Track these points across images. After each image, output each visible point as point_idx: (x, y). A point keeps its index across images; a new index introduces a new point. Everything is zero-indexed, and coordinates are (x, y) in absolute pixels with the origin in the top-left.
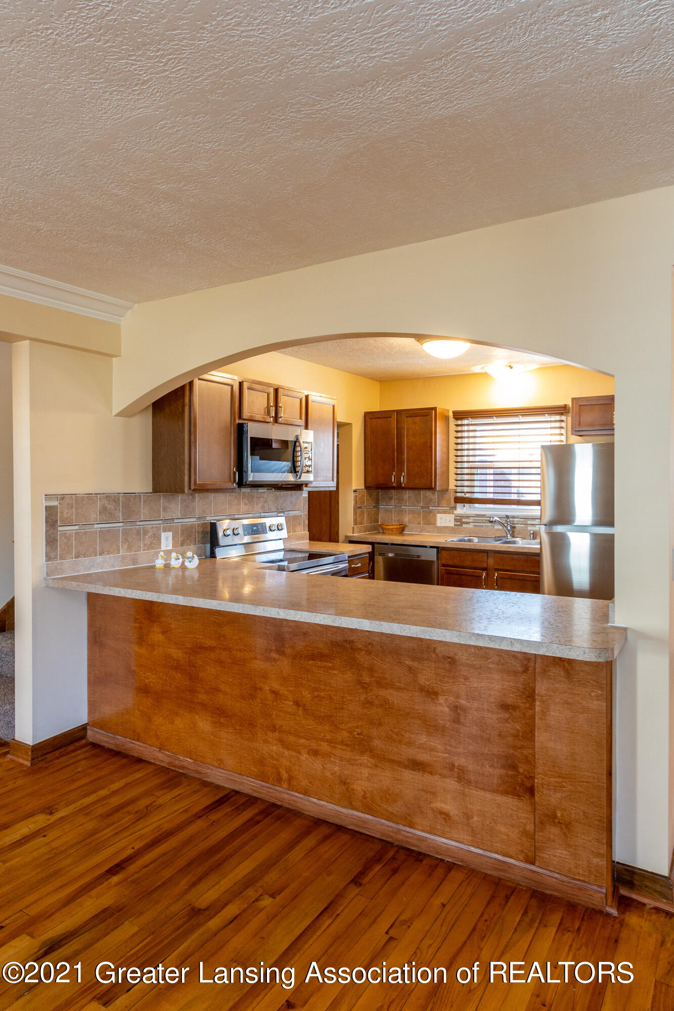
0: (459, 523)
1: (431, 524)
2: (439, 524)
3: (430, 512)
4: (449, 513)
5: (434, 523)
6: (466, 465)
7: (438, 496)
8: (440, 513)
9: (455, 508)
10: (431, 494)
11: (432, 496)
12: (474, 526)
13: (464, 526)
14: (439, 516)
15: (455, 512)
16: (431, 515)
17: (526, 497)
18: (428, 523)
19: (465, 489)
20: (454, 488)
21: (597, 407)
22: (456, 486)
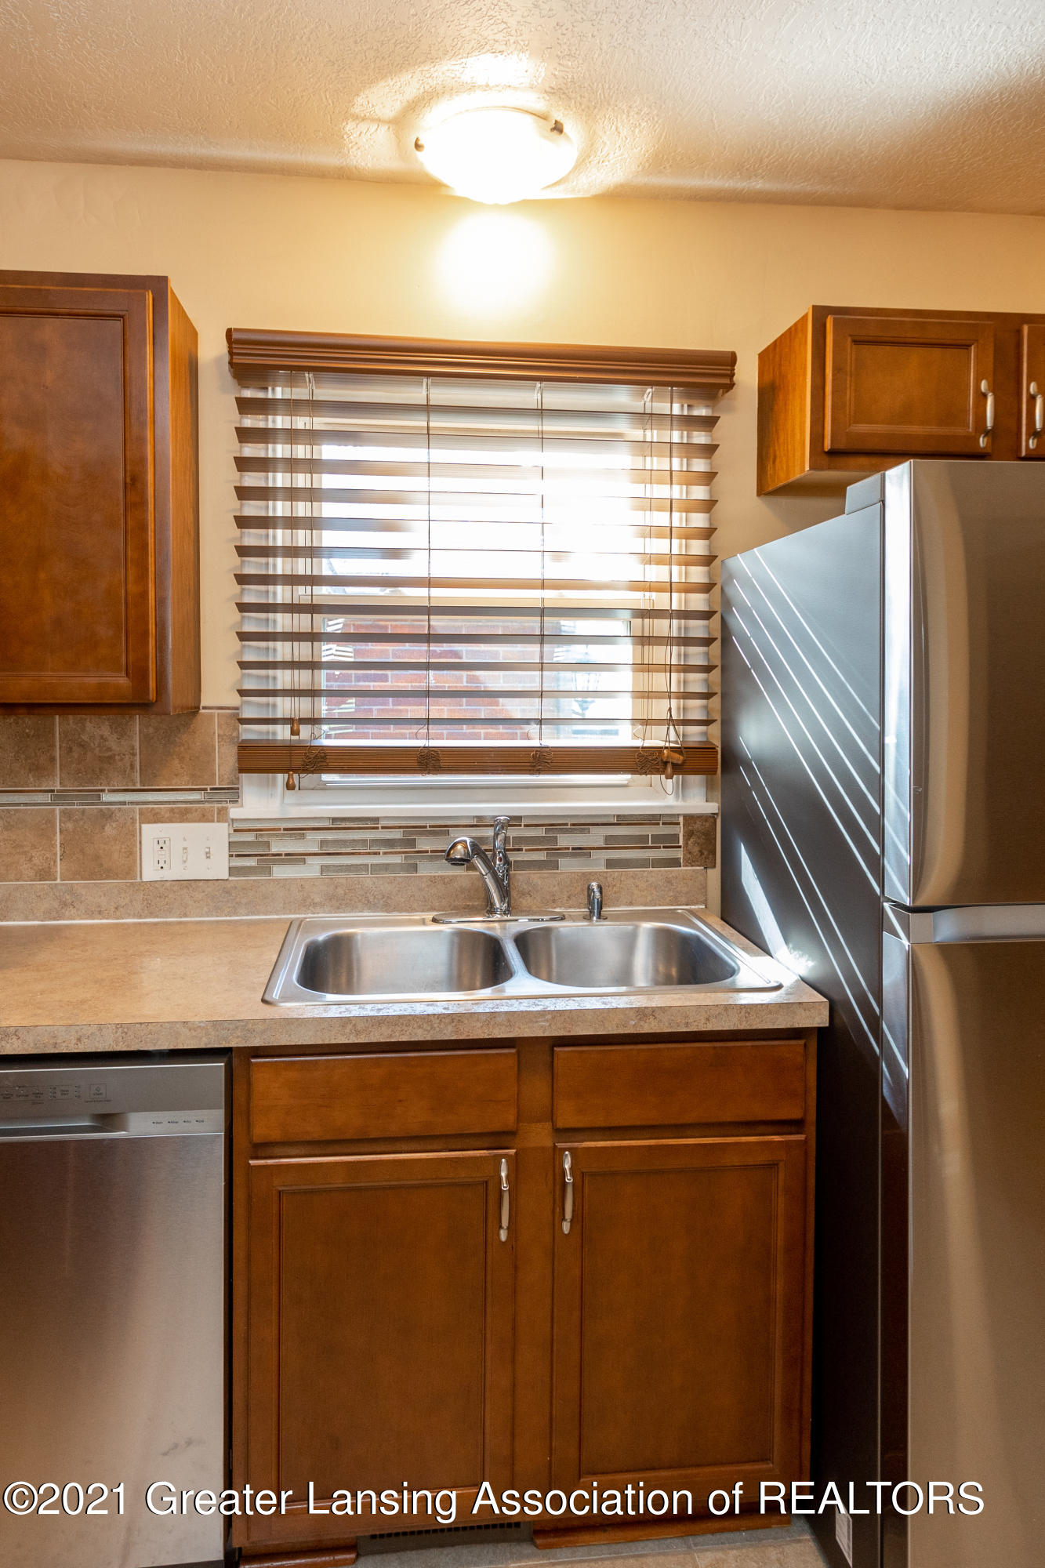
0: (252, 862)
1: (109, 874)
2: (150, 872)
3: (106, 816)
4: (204, 818)
5: (129, 868)
6: (281, 594)
7: (146, 739)
8: (157, 818)
9: (233, 793)
10: (105, 730)
11: (112, 742)
12: (324, 869)
13: (280, 872)
14: (150, 832)
15: (234, 812)
16: (110, 830)
17: (554, 739)
18: (95, 868)
19: (284, 707)
20: (235, 700)
21: (915, 356)
22: (243, 693)
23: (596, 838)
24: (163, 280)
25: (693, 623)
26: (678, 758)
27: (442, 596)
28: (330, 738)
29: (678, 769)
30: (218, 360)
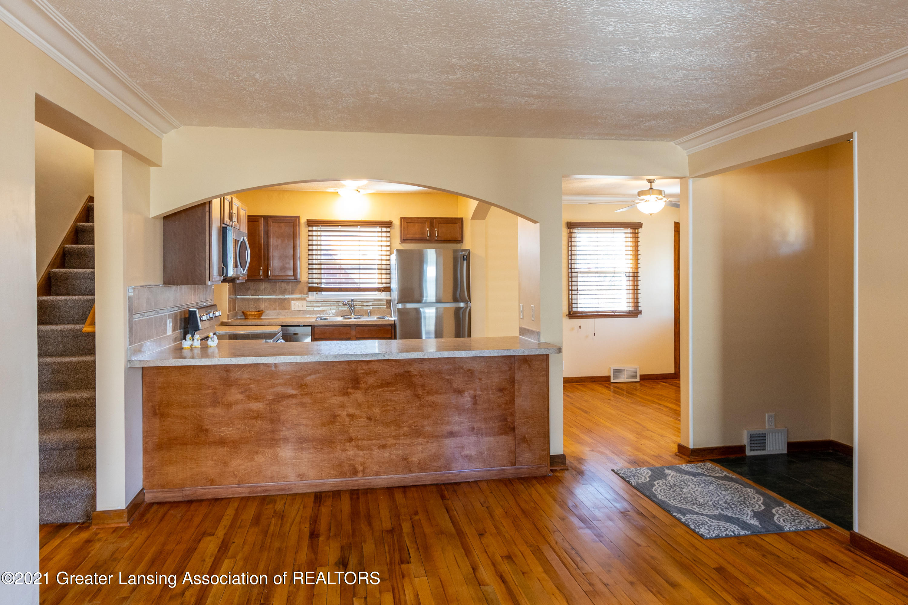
0: (310, 307)
1: (286, 309)
2: (293, 309)
3: (286, 299)
4: (302, 300)
5: (289, 308)
6: (315, 262)
7: (292, 287)
8: (294, 300)
9: (308, 296)
10: (285, 285)
11: (286, 287)
12: (322, 308)
13: (315, 309)
14: (293, 302)
15: (307, 299)
16: (286, 302)
17: (362, 286)
18: (284, 309)
19: (316, 281)
20: (307, 279)
21: (417, 225)
22: (309, 278)
23: (370, 303)
24: (299, 216)
25: (387, 266)
26: (383, 289)
27: (342, 262)
28: (323, 286)
29: (383, 291)
30: (305, 222)
